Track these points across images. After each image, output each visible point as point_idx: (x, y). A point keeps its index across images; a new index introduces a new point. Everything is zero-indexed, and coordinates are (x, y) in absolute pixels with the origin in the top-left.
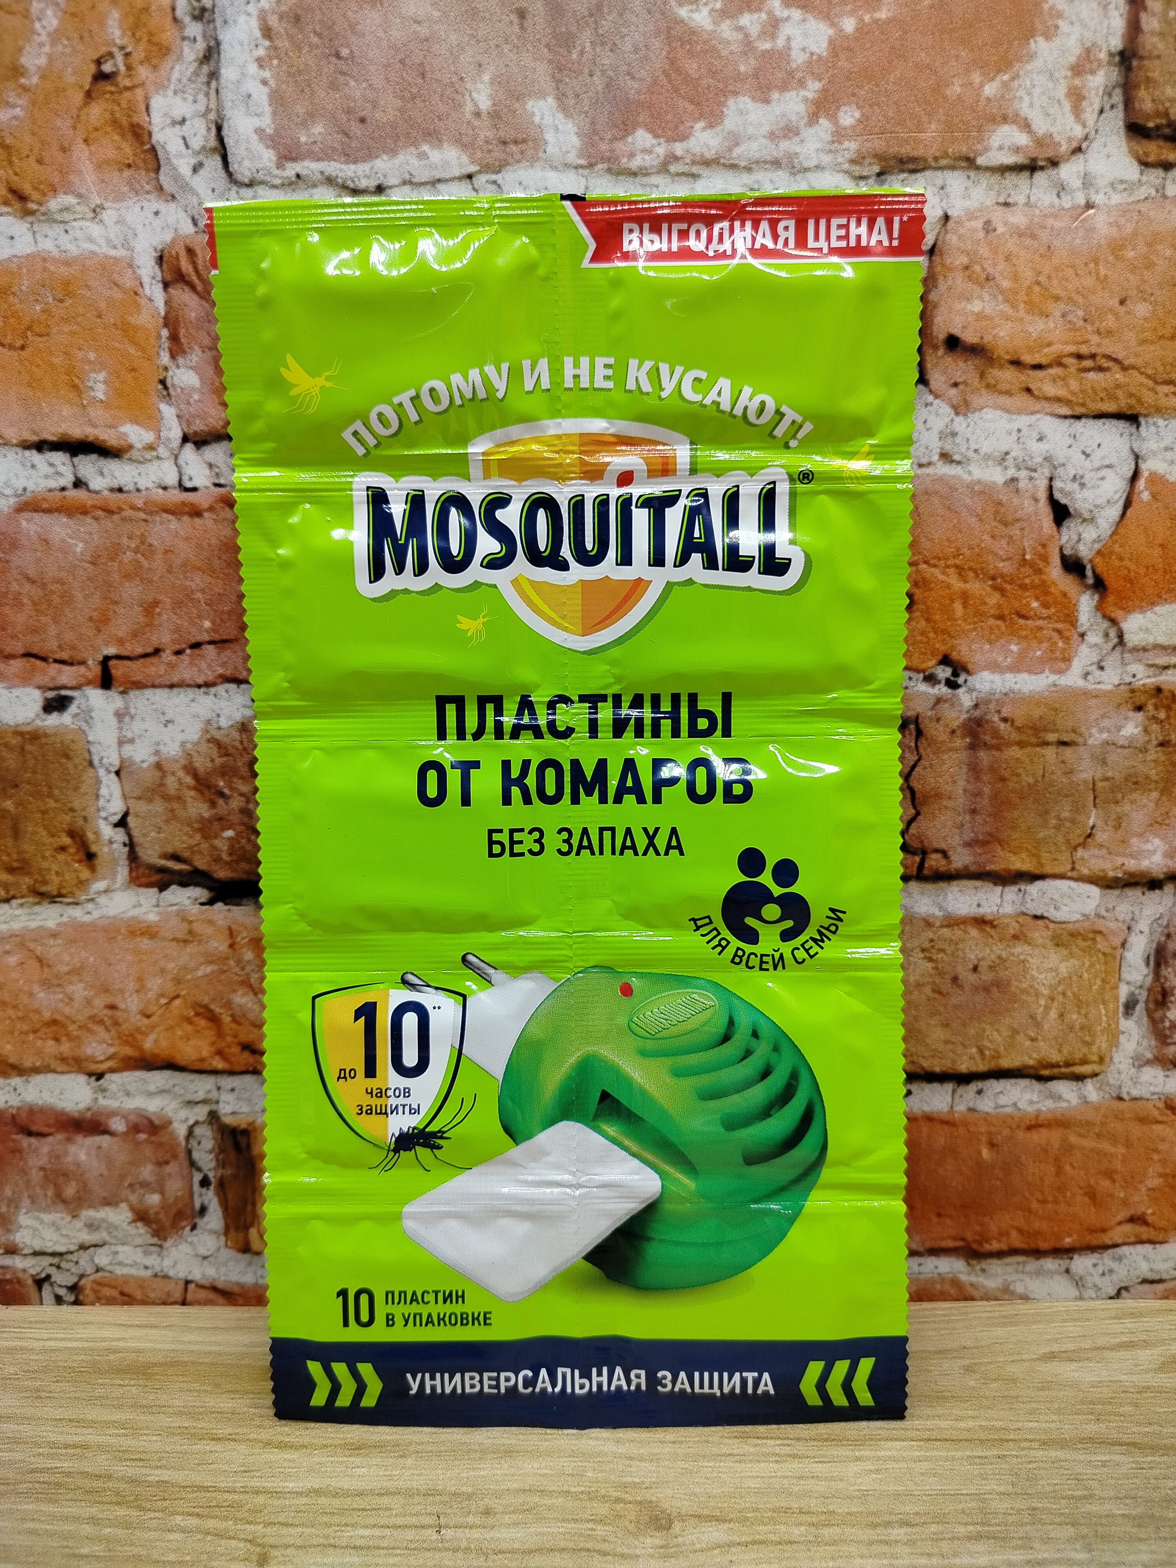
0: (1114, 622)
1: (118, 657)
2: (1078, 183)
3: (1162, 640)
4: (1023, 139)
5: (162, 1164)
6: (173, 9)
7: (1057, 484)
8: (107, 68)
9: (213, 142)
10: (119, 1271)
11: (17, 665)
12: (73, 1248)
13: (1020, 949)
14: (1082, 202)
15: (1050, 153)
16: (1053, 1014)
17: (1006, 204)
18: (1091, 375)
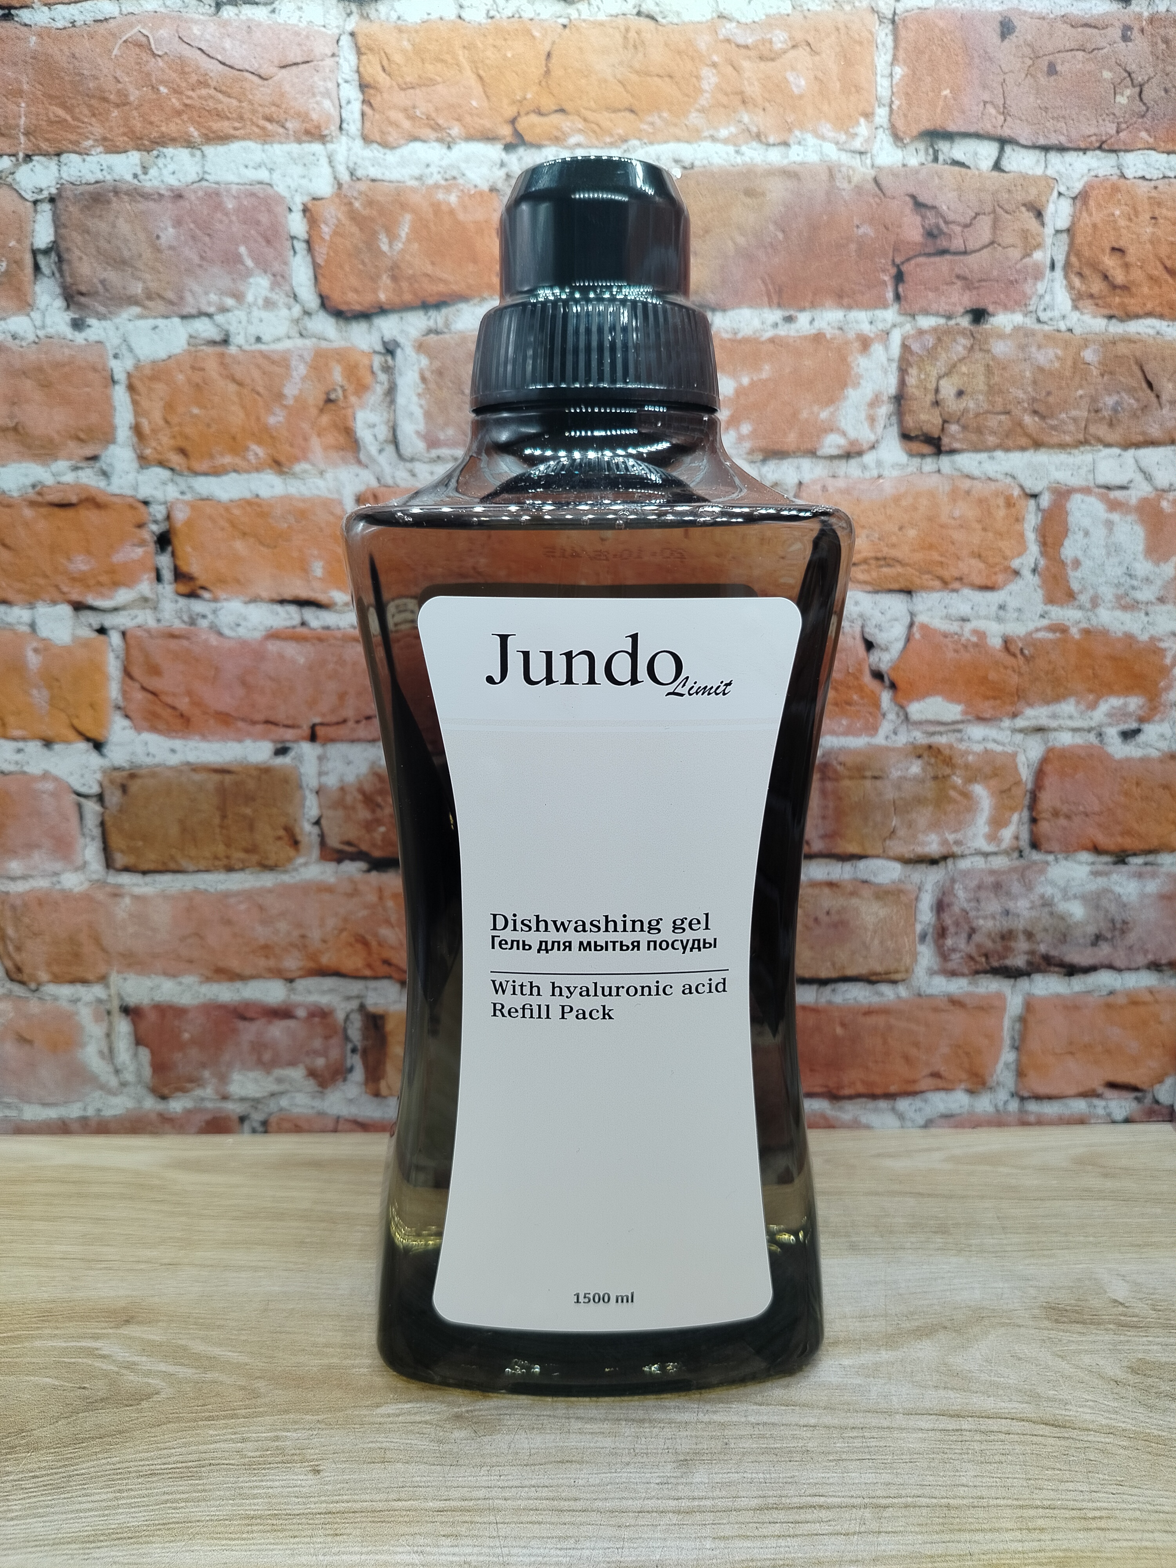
0: (902, 707)
1: (322, 724)
2: (872, 465)
3: (931, 717)
4: (842, 441)
5: (327, 1038)
6: (372, 367)
7: (867, 630)
8: (333, 396)
9: (390, 436)
10: (296, 1110)
11: (260, 728)
12: (266, 1094)
13: (855, 901)
14: (876, 475)
15: (857, 449)
16: (876, 942)
17: (834, 476)
18: (885, 570)
